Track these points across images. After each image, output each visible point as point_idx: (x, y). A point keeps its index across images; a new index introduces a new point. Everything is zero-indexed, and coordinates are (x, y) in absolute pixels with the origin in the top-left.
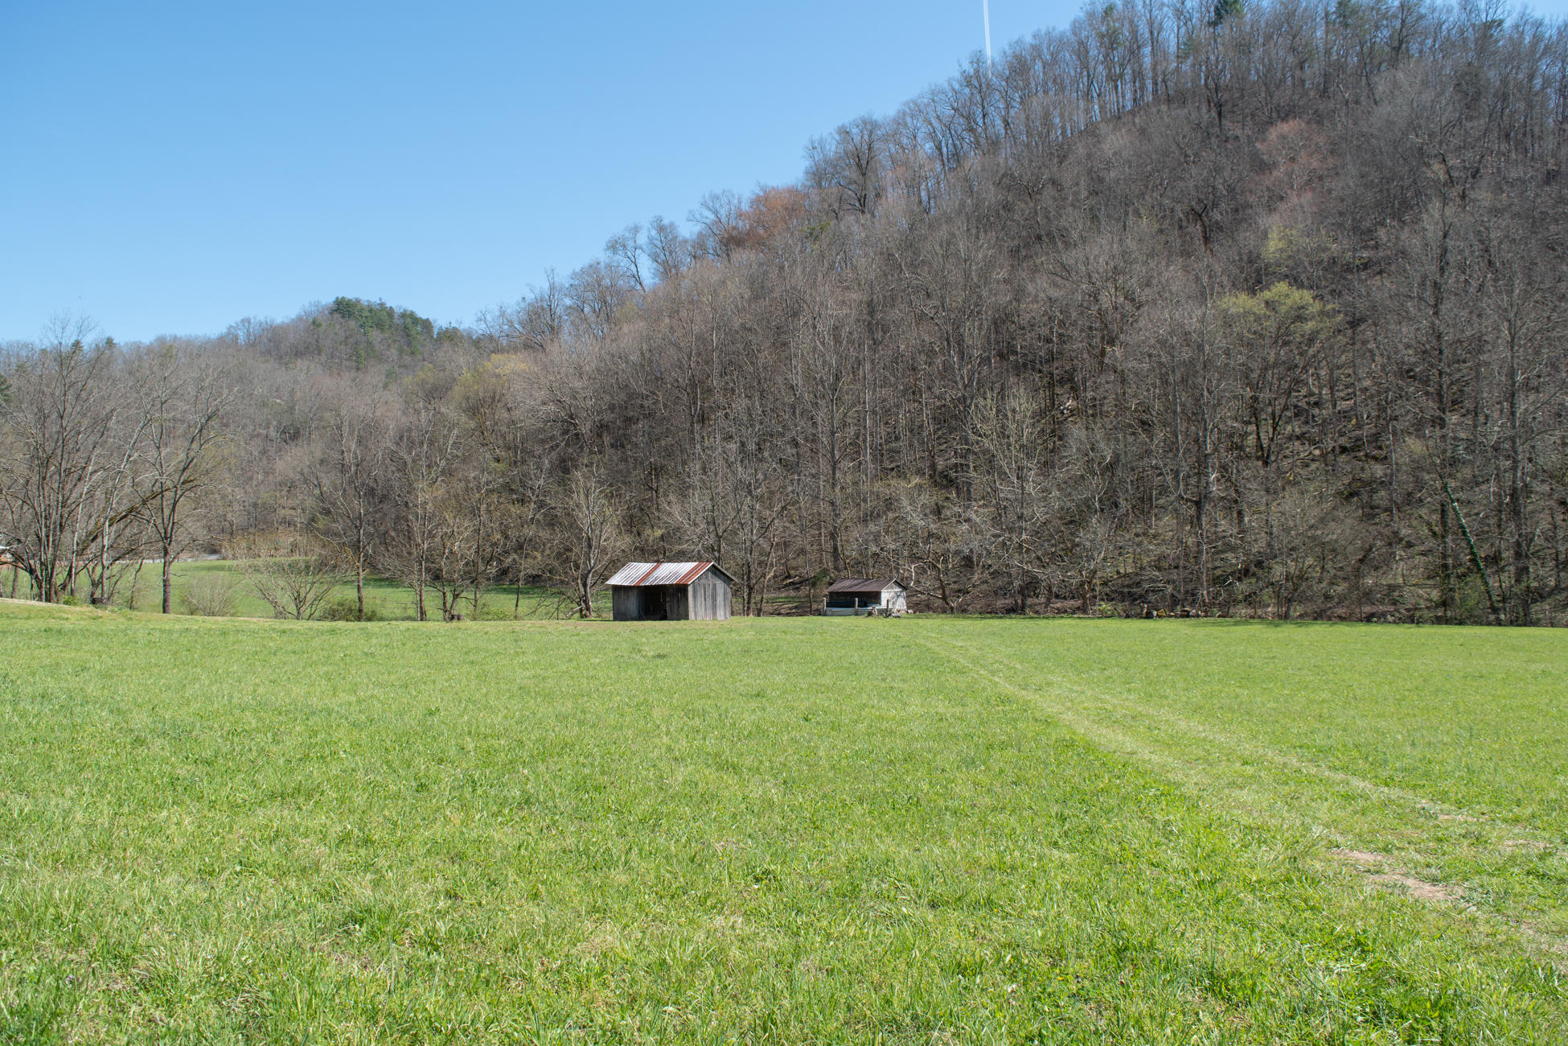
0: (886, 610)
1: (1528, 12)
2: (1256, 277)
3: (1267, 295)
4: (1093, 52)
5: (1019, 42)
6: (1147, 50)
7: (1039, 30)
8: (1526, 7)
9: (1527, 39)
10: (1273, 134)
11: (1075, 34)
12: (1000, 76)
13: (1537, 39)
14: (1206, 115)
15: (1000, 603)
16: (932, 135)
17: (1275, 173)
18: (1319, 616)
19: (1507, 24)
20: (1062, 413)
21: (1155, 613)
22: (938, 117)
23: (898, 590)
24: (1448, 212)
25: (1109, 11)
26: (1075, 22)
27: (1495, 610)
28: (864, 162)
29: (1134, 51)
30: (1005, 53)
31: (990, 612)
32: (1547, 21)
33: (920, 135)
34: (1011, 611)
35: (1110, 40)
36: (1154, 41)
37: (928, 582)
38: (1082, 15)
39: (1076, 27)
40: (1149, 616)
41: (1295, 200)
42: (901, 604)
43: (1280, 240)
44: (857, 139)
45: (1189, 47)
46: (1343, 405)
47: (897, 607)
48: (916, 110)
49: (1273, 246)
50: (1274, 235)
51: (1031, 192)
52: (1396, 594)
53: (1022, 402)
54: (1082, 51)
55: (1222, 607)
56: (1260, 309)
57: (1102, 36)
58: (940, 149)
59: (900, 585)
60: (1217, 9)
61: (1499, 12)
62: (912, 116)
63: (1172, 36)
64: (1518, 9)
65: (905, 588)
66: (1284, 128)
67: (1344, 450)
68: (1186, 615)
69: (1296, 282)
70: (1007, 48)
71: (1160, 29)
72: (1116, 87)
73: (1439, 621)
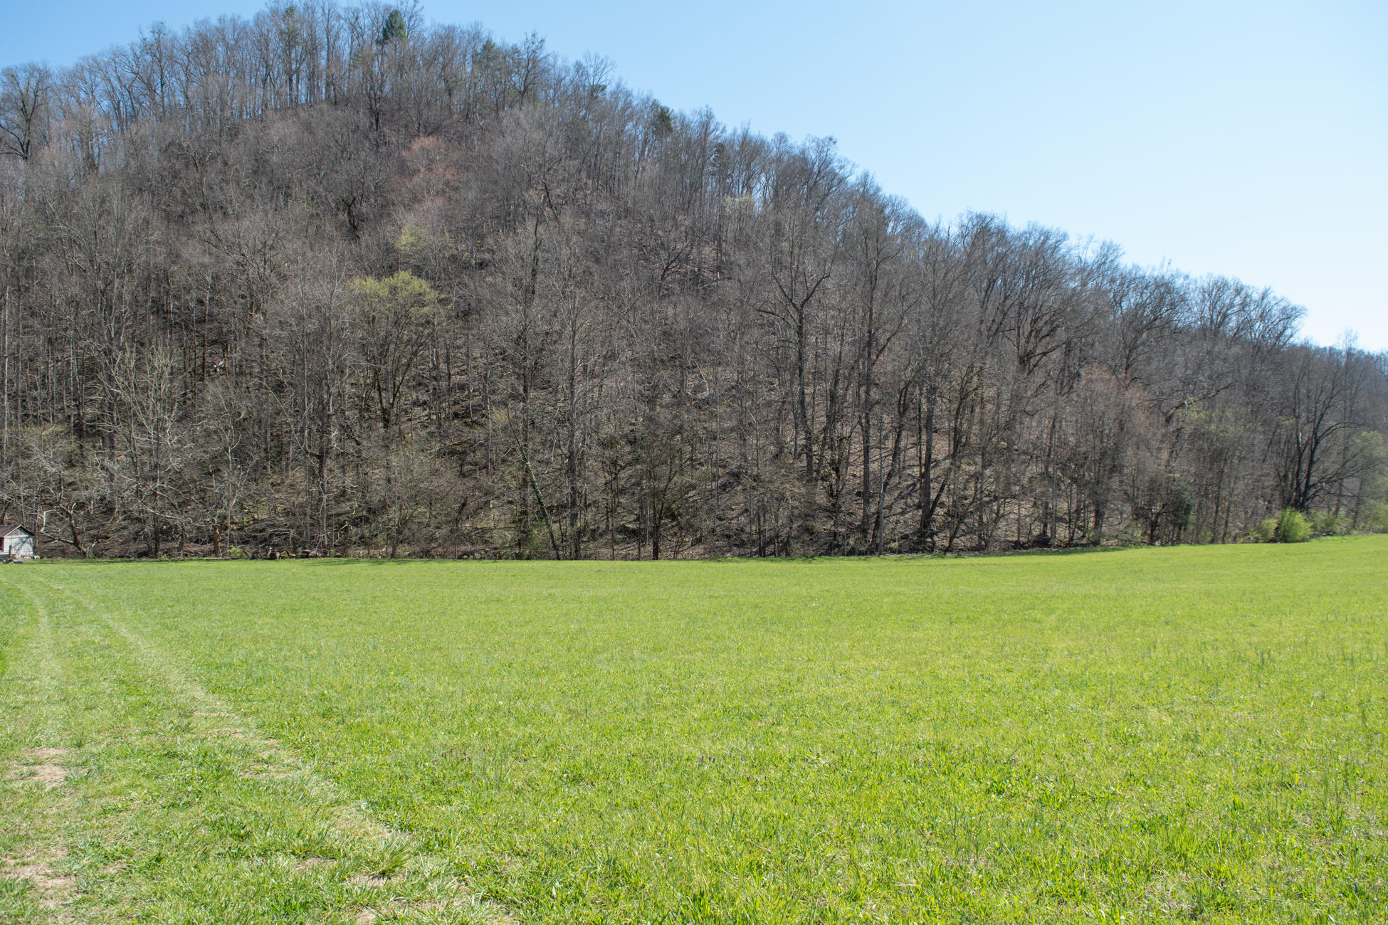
0: (9, 556)
1: (623, 83)
2: (388, 264)
3: (391, 281)
4: (272, 46)
5: (204, 22)
6: (324, 53)
7: (225, 15)
8: (621, 80)
9: (620, 105)
10: (416, 145)
11: (257, 24)
12: (183, 50)
13: (627, 105)
14: (364, 120)
15: (133, 547)
16: (111, 95)
17: (416, 179)
18: (426, 554)
19: (608, 90)
20: (215, 371)
21: (278, 555)
22: (119, 78)
23: (24, 535)
24: (541, 229)
25: (290, 11)
26: (258, 14)
27: (555, 547)
28: (29, 109)
29: (312, 51)
30: (189, 29)
31: (124, 557)
32: (635, 94)
33: (98, 92)
34: (142, 555)
35: (290, 39)
36: (331, 48)
37: (59, 529)
38: (266, 10)
39: (259, 20)
40: (273, 557)
41: (429, 204)
42: (27, 550)
43: (412, 235)
44: (22, 86)
45: (359, 57)
46: (456, 379)
47: (22, 552)
48: (95, 67)
49: (404, 240)
50: (405, 230)
51: (199, 163)
52: (487, 535)
53: (163, 359)
54: (262, 42)
55: (340, 549)
56: (384, 292)
57: (282, 33)
58: (117, 108)
59: (26, 531)
60: (385, 31)
61: (603, 79)
62: (91, 72)
63: (347, 46)
64: (616, 80)
65: (31, 534)
66: (427, 142)
67: (456, 415)
68: (306, 556)
69: (418, 271)
70: (192, 26)
71: (337, 37)
72: (291, 80)
73: (519, 557)
